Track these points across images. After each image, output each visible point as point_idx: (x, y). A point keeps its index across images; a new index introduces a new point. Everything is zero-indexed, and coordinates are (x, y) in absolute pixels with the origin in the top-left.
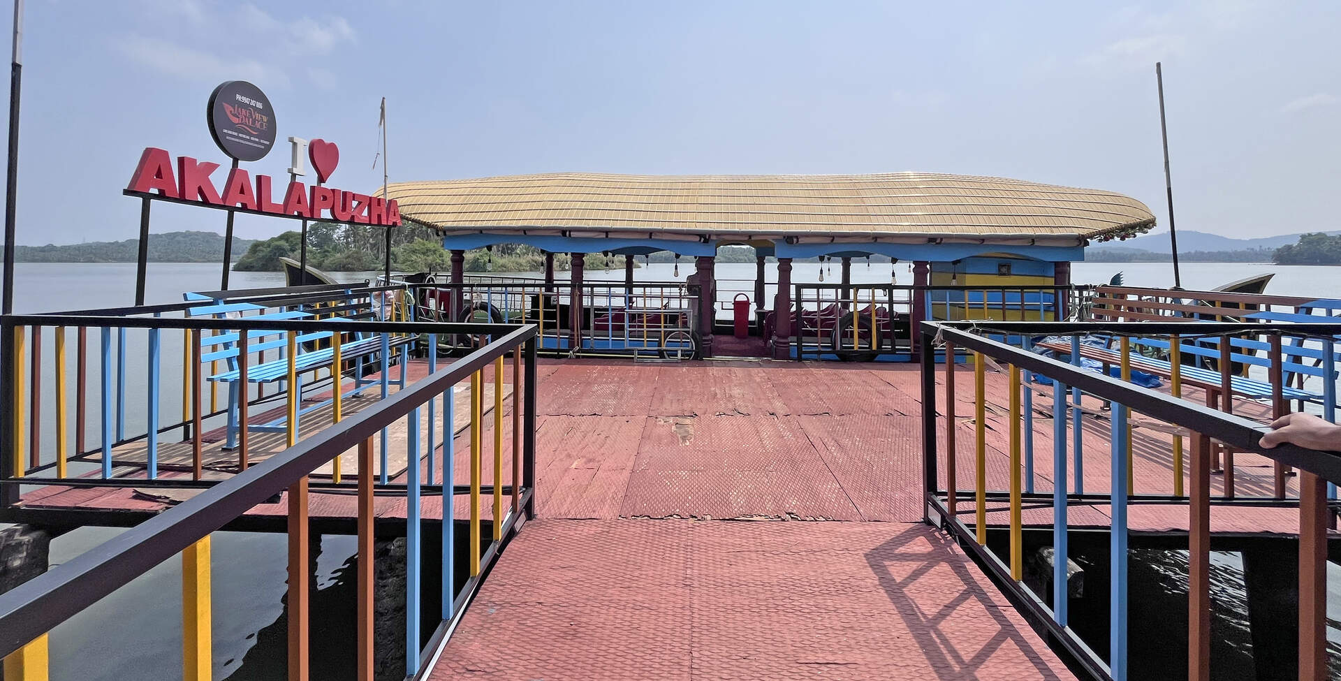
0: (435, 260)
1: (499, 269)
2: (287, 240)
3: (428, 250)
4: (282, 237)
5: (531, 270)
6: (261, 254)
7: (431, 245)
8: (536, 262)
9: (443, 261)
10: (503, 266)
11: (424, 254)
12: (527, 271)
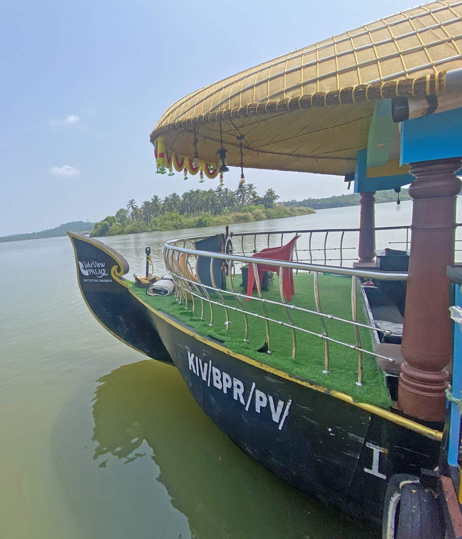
0: (177, 223)
1: (215, 224)
2: (108, 221)
3: (173, 218)
4: (105, 220)
5: (235, 223)
6: (99, 229)
7: (174, 215)
8: (238, 217)
9: (181, 222)
10: (217, 222)
11: (171, 220)
12: (233, 223)
